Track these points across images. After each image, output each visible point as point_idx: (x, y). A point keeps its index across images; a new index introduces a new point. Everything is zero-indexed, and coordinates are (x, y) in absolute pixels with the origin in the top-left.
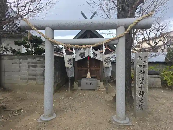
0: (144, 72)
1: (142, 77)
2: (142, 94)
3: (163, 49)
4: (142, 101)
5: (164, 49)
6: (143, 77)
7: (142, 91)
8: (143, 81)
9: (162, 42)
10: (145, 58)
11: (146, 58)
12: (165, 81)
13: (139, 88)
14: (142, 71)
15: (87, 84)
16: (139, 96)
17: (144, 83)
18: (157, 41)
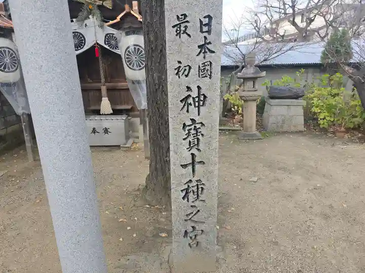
0: (202, 100)
1: (193, 120)
2: (195, 189)
3: (322, 35)
4: (195, 218)
5: (325, 37)
6: (198, 119)
7: (194, 179)
8: (200, 137)
9: (322, 19)
10: (205, 29)
11: (208, 25)
12: (315, 113)
13: (184, 166)
14: (194, 94)
15: (94, 131)
16: (183, 198)
17: (201, 147)
18: (312, 15)
